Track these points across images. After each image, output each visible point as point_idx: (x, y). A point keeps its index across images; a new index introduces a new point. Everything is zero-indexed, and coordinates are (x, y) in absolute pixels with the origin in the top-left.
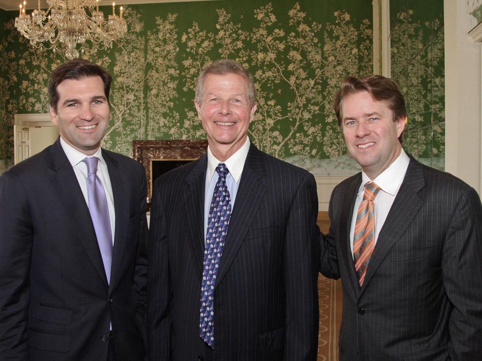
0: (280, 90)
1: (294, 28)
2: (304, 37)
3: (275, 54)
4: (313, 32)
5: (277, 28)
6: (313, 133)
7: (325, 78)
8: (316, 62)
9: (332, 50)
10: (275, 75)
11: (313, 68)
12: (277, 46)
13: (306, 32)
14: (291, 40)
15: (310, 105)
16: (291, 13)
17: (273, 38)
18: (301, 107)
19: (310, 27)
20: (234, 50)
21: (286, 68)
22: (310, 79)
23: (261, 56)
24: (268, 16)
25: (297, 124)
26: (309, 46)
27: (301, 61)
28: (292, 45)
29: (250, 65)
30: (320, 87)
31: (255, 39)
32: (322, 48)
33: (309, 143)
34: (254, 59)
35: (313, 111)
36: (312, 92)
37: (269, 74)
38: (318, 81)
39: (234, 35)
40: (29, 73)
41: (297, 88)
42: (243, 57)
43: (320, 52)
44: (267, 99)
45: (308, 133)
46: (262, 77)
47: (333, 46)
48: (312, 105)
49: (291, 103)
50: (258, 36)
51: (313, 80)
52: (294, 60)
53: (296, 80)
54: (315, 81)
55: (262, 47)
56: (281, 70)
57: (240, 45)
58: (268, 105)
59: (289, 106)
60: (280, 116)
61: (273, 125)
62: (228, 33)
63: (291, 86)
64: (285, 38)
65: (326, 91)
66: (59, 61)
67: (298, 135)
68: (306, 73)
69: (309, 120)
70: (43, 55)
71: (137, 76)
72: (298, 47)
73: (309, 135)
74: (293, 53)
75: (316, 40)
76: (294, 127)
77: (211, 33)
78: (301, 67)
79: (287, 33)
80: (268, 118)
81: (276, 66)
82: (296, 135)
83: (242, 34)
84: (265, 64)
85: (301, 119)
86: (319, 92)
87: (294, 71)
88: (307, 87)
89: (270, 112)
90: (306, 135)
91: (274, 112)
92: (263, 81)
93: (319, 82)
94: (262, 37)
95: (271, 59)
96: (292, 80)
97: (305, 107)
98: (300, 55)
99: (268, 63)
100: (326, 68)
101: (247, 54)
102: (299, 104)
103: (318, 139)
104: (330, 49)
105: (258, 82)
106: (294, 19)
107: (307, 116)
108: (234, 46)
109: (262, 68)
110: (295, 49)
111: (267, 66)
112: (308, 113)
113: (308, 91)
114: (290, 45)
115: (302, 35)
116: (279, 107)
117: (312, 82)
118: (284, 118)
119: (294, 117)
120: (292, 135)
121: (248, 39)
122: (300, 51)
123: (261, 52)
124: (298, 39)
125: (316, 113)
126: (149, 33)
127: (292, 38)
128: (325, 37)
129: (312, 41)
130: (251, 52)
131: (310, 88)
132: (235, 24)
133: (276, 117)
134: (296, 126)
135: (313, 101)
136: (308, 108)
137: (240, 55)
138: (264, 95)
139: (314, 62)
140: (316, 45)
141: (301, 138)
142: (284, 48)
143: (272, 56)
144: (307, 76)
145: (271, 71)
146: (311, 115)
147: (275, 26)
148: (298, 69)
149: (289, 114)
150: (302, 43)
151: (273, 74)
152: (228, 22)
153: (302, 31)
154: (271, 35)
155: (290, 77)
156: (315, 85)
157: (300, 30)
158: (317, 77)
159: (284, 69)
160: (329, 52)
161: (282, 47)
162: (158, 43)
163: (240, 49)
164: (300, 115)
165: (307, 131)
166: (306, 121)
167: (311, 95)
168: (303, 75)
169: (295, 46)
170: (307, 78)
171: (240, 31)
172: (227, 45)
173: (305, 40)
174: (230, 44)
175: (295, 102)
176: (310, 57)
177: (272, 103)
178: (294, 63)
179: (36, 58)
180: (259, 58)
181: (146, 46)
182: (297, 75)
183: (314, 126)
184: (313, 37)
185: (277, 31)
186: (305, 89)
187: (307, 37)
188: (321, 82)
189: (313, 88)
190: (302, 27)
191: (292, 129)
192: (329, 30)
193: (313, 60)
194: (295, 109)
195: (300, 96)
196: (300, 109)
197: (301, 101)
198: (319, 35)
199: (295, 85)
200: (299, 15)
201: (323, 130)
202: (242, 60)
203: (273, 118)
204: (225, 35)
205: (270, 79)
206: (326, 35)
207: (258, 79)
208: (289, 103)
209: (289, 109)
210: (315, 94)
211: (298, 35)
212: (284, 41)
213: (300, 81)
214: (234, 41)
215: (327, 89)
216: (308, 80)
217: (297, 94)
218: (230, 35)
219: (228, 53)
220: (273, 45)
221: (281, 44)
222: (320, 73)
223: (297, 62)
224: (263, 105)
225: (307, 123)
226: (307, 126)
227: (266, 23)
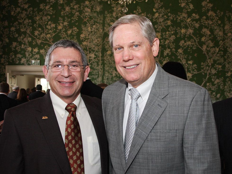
0: (196, 54)
1: (205, 14)
2: (212, 20)
3: (193, 30)
4: (218, 17)
5: (194, 13)
6: (218, 83)
7: (225, 47)
8: (219, 36)
9: (230, 29)
10: (193, 44)
11: (218, 40)
12: (194, 25)
13: (213, 16)
14: (204, 21)
15: (216, 65)
16: (203, 4)
17: (192, 19)
18: (210, 66)
19: (216, 13)
20: (165, 26)
21: (200, 39)
22: (216, 48)
23: (183, 31)
24: (188, 5)
25: (208, 77)
26: (215, 26)
27: (210, 35)
28: (204, 24)
29: (176, 36)
30: (222, 52)
31: (179, 20)
32: (223, 27)
33: (215, 90)
34: (179, 33)
35: (218, 69)
36: (217, 56)
37: (189, 43)
38: (221, 48)
39: (165, 16)
40: (18, 37)
41: (208, 53)
42: (171, 31)
43: (222, 30)
44: (187, 60)
45: (214, 83)
46: (184, 45)
47: (230, 26)
48: (217, 64)
49: (203, 63)
50: (182, 17)
51: (218, 48)
52: (205, 35)
53: (207, 47)
54: (219, 49)
55: (184, 25)
56: (197, 41)
57: (169, 23)
58: (188, 64)
59: (202, 64)
60: (196, 71)
61: (191, 77)
62: (161, 15)
63: (203, 52)
64: (199, 20)
65: (226, 56)
66: (40, 29)
67: (208, 84)
68: (213, 43)
69: (215, 75)
70: (28, 24)
71: (97, 41)
72: (208, 26)
73: (215, 84)
74: (204, 30)
75: (219, 22)
76: (205, 79)
77: (149, 14)
78: (210, 39)
79: (201, 17)
80: (188, 73)
81: (193, 38)
82: (206, 84)
83: (171, 16)
84: (186, 36)
85: (210, 74)
86: (222, 56)
87: (205, 42)
88: (214, 52)
89: (189, 68)
90: (213, 85)
91: (192, 68)
92: (185, 48)
93: (221, 50)
94: (184, 18)
95: (190, 33)
96: (204, 48)
97: (213, 65)
98: (209, 31)
99: (188, 36)
100: (226, 40)
101: (174, 29)
102: (209, 63)
103: (221, 87)
104: (229, 28)
105: (181, 48)
106: (205, 8)
107: (214, 71)
108: (165, 24)
109: (184, 39)
110: (206, 27)
111: (187, 37)
112: (214, 70)
113: (214, 55)
114: (203, 25)
115: (210, 18)
116: (195, 65)
117: (217, 50)
118: (199, 72)
119: (205, 72)
120: (204, 84)
121: (175, 19)
122: (209, 29)
123: (183, 28)
124: (208, 21)
125: (220, 70)
126: (106, 12)
127: (204, 20)
128: (226, 20)
129: (217, 23)
130: (177, 28)
131: (216, 53)
132: (166, 9)
133: (193, 72)
134: (207, 78)
135: (218, 62)
136: (215, 67)
137: (169, 29)
138: (186, 57)
139: (218, 36)
140: (219, 25)
141: (209, 86)
142: (199, 26)
143: (191, 31)
144: (214, 45)
145: (190, 41)
146: (217, 71)
147: (193, 11)
148: (208, 40)
149: (202, 70)
150: (210, 24)
151: (192, 43)
152: (162, 7)
153: (211, 16)
154: (190, 17)
155: (203, 46)
156: (219, 51)
157: (209, 15)
158: (220, 46)
159: (198, 40)
160: (228, 30)
161: (197, 25)
162: (113, 19)
163: (169, 26)
164: (209, 71)
165: (214, 82)
166: (213, 75)
167: (216, 58)
168: (211, 45)
169: (206, 25)
170: (214, 47)
171: (169, 14)
172: (160, 22)
173: (212, 21)
174: (163, 22)
175: (206, 63)
176: (216, 33)
177: (191, 62)
178: (205, 36)
179: (23, 27)
180: (182, 32)
181: (104, 21)
182: (207, 45)
183: (219, 79)
184: (218, 20)
185: (194, 15)
186: (213, 54)
187: (214, 20)
188: (223, 49)
189: (218, 53)
190: (210, 13)
191: (204, 80)
192: (228, 16)
193: (217, 35)
194: (206, 67)
195: (209, 58)
196: (209, 67)
197: (210, 62)
198: (222, 19)
199: (206, 51)
200: (208, 5)
201: (224, 82)
202: (171, 33)
203: (191, 72)
204: (159, 16)
205: (190, 46)
206: (226, 19)
207: (181, 46)
208: (202, 63)
209: (202, 67)
210: (219, 57)
211: (208, 18)
212: (199, 22)
213: (210, 48)
214: (165, 20)
215: (227, 54)
216: (215, 48)
217: (207, 57)
218: (163, 16)
219: (161, 28)
220: (192, 24)
221: (197, 24)
222: (222, 44)
223: (207, 36)
224: (185, 64)
225: (214, 76)
226: (214, 78)
227: (187, 9)
